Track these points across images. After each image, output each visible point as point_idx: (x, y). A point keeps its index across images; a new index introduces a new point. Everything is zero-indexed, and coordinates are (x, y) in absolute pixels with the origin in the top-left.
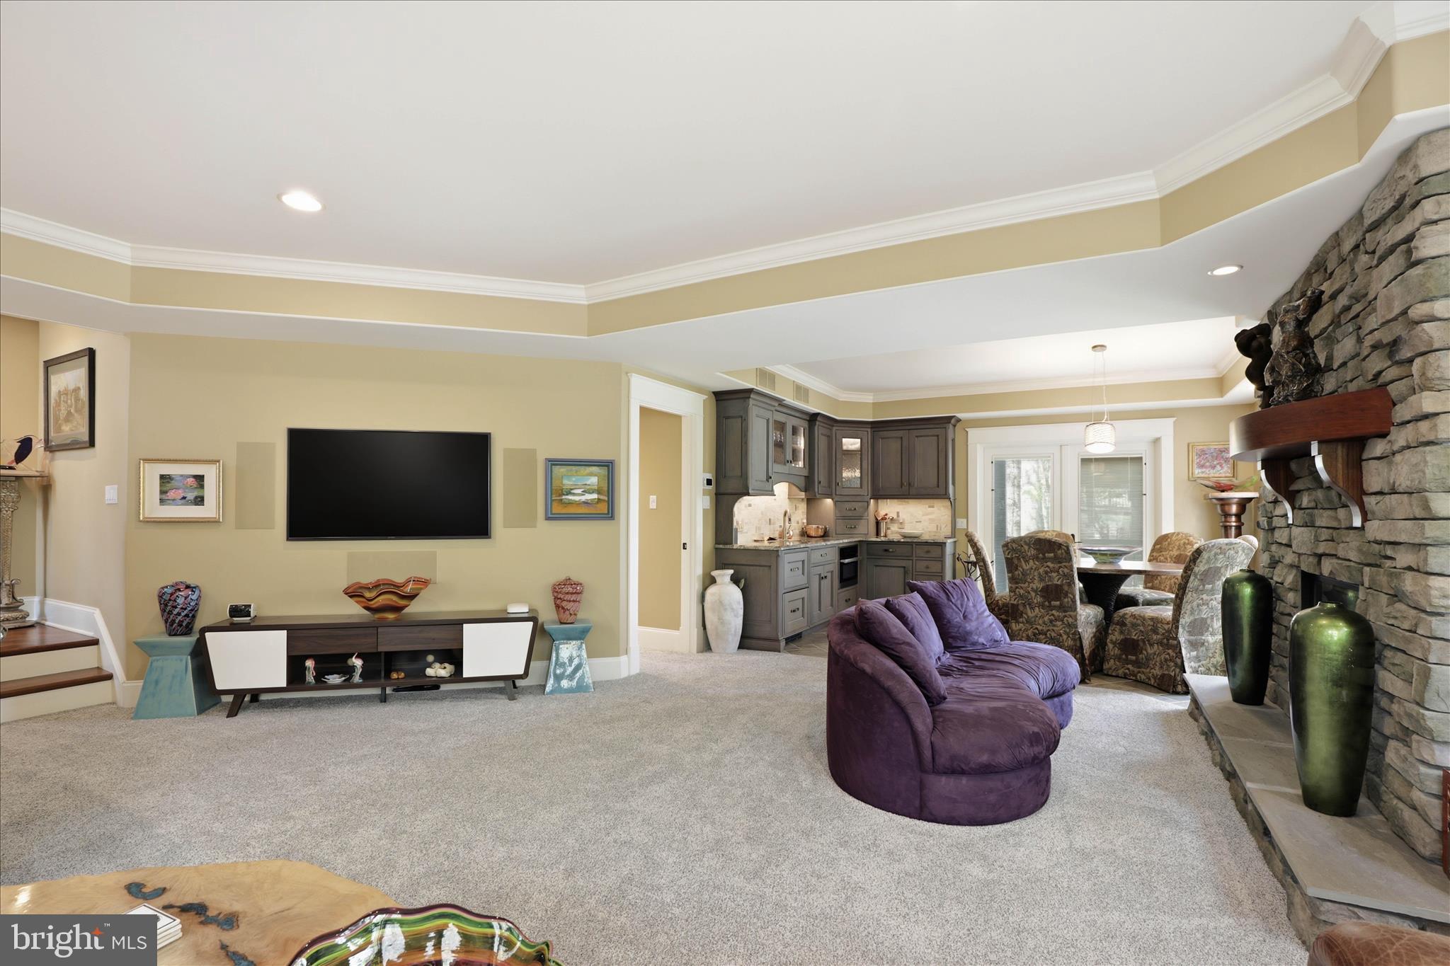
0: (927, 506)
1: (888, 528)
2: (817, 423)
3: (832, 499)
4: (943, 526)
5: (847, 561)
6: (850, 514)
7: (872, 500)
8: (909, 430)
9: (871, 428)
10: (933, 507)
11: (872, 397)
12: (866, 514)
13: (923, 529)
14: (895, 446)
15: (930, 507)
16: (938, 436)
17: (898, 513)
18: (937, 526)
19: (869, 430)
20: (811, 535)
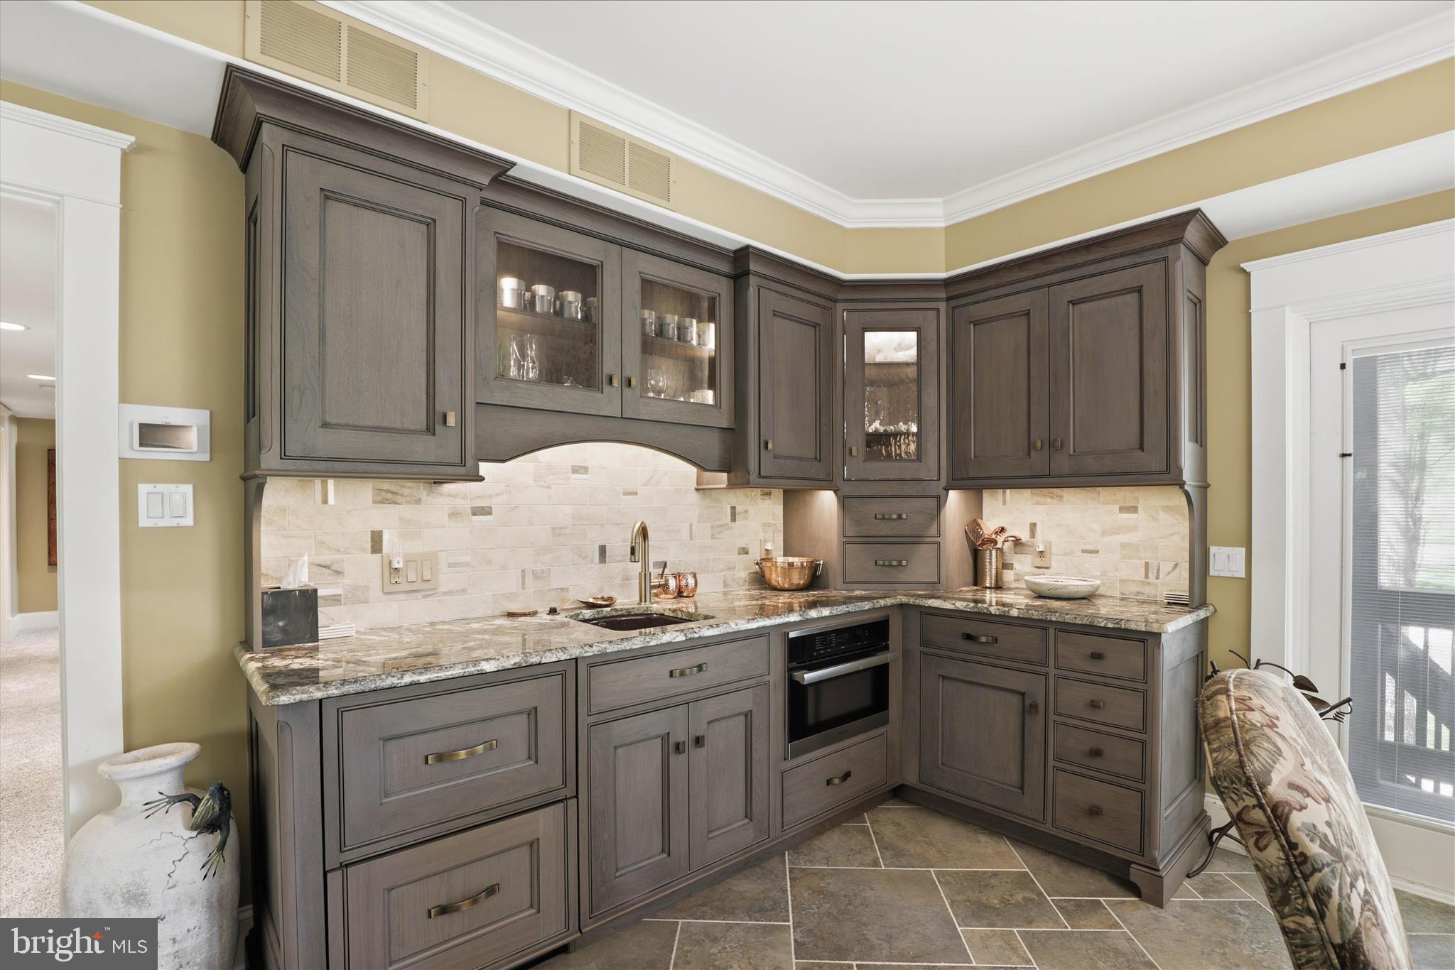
0: (1116, 508)
1: (1006, 566)
2: (752, 279)
3: (835, 492)
4: (1166, 567)
5: (809, 677)
6: (885, 529)
7: (953, 495)
8: (1049, 286)
9: (948, 299)
10: (1134, 509)
11: (939, 211)
12: (934, 527)
13: (1104, 573)
14: (1009, 338)
15: (1123, 509)
16: (1139, 290)
17: (1033, 526)
18: (1147, 565)
19: (942, 306)
20: (774, 583)
